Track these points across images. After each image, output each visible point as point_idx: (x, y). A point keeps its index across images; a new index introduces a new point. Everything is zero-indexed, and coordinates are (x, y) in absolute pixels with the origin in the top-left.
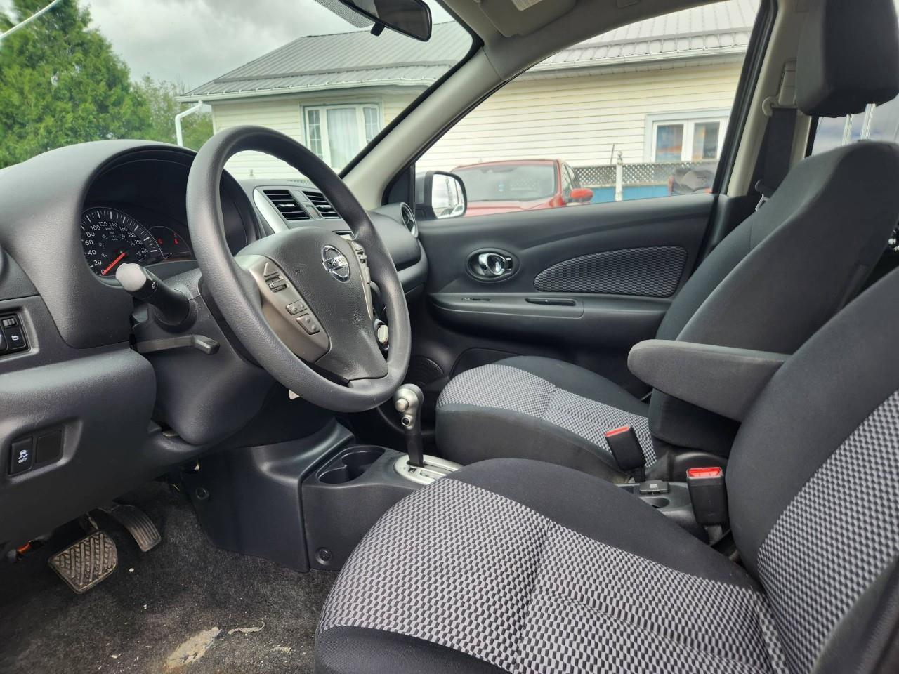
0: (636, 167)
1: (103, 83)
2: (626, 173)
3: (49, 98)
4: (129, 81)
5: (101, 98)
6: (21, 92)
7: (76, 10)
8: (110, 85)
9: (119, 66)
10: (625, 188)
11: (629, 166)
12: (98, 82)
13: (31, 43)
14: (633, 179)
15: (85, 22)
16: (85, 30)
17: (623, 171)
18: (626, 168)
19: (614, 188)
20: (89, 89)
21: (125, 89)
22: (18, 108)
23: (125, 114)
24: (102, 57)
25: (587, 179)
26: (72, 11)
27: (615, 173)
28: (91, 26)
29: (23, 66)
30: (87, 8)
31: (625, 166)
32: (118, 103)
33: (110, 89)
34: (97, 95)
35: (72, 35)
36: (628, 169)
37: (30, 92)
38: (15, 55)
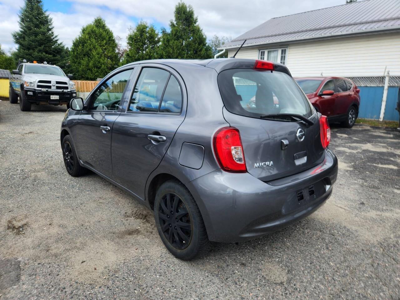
0: (396, 78)
1: (197, 44)
2: (391, 80)
3: (180, 50)
4: (206, 42)
5: (196, 49)
6: (173, 49)
7: (193, 19)
8: (199, 44)
9: (204, 37)
10: (390, 87)
11: (392, 77)
12: (196, 43)
13: (178, 32)
14: (394, 83)
15: (195, 23)
16: (195, 25)
17: (389, 79)
18: (391, 78)
19: (384, 87)
20: (193, 46)
21: (205, 45)
22: (172, 54)
23: (202, 54)
24: (198, 35)
25: (371, 82)
26: (192, 19)
27: (385, 80)
28: (197, 24)
29: (175, 40)
30: (197, 17)
31: (390, 77)
32: (201, 50)
33: (199, 46)
34: (195, 48)
35: (191, 28)
36: (392, 78)
37: (176, 48)
38: (173, 37)
